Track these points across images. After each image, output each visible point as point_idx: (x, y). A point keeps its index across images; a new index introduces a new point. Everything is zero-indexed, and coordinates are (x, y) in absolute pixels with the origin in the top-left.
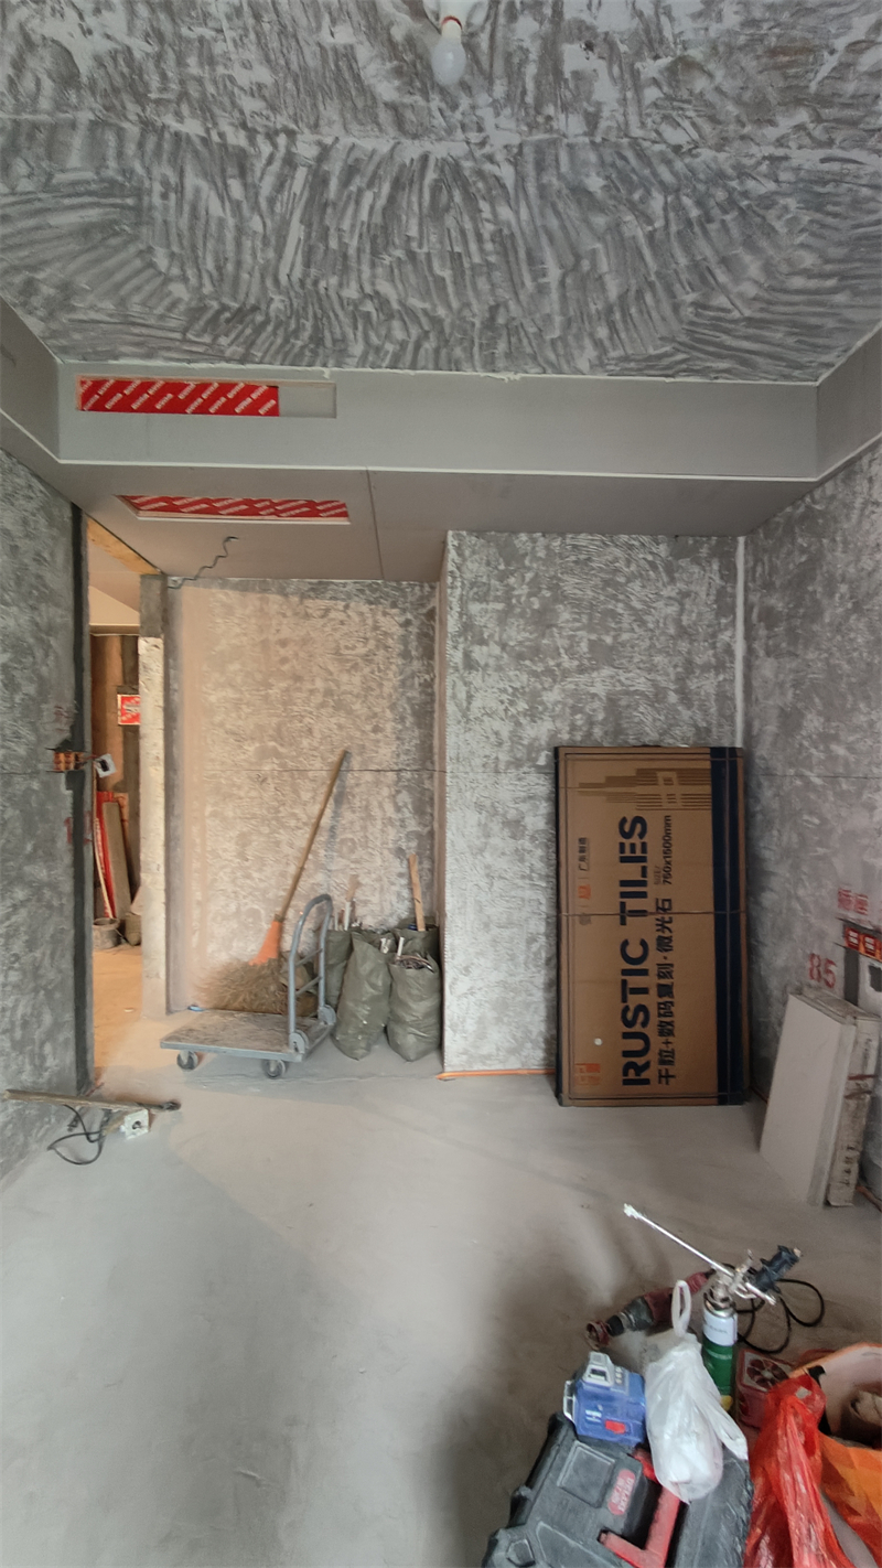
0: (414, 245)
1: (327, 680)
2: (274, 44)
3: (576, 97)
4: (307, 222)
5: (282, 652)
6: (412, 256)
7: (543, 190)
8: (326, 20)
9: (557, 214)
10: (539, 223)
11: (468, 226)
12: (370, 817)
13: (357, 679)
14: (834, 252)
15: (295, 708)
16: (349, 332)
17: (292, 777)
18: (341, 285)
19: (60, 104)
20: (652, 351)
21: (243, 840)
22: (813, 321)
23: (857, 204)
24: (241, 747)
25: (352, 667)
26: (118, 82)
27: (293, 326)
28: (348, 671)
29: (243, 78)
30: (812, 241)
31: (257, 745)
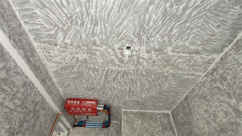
0: (119, 80)
2: (104, 58)
3: (141, 64)
4: (105, 77)
6: (119, 82)
7: (137, 74)
8: (111, 56)
9: (139, 77)
10: (137, 78)
11: (127, 78)
14: (178, 82)
16: (109, 91)
18: (108, 85)
19: (75, 63)
20: (154, 95)
22: (177, 91)
23: (179, 77)
26: (84, 61)
27: (100, 90)
29: (100, 61)
30: (174, 81)
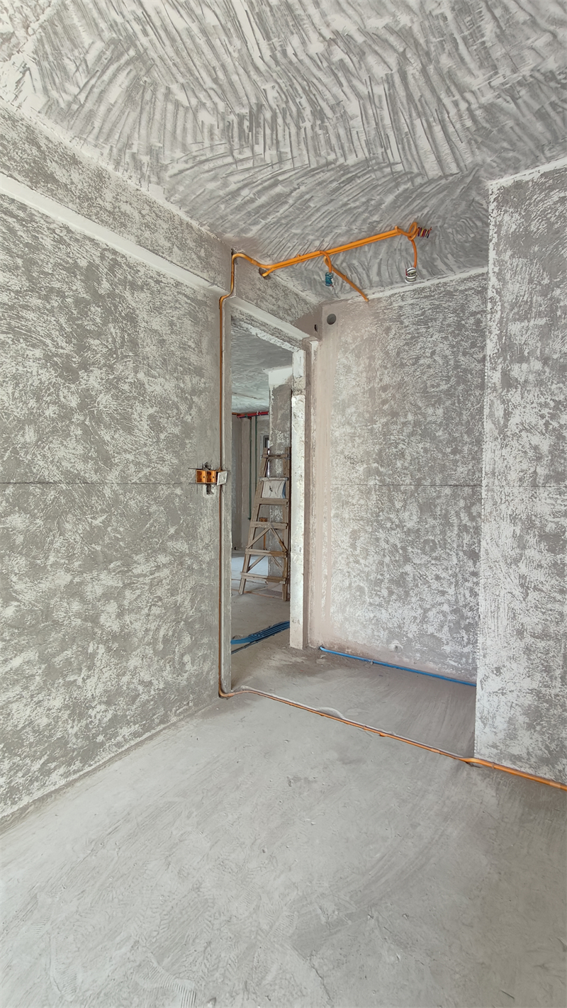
1: (416, 414)
5: (383, 395)
12: (447, 523)
13: (440, 412)
15: (392, 437)
16: (337, 91)
17: (389, 490)
18: (304, 43)
21: (354, 535)
24: (354, 468)
25: (436, 402)
28: (433, 406)
31: (365, 466)
